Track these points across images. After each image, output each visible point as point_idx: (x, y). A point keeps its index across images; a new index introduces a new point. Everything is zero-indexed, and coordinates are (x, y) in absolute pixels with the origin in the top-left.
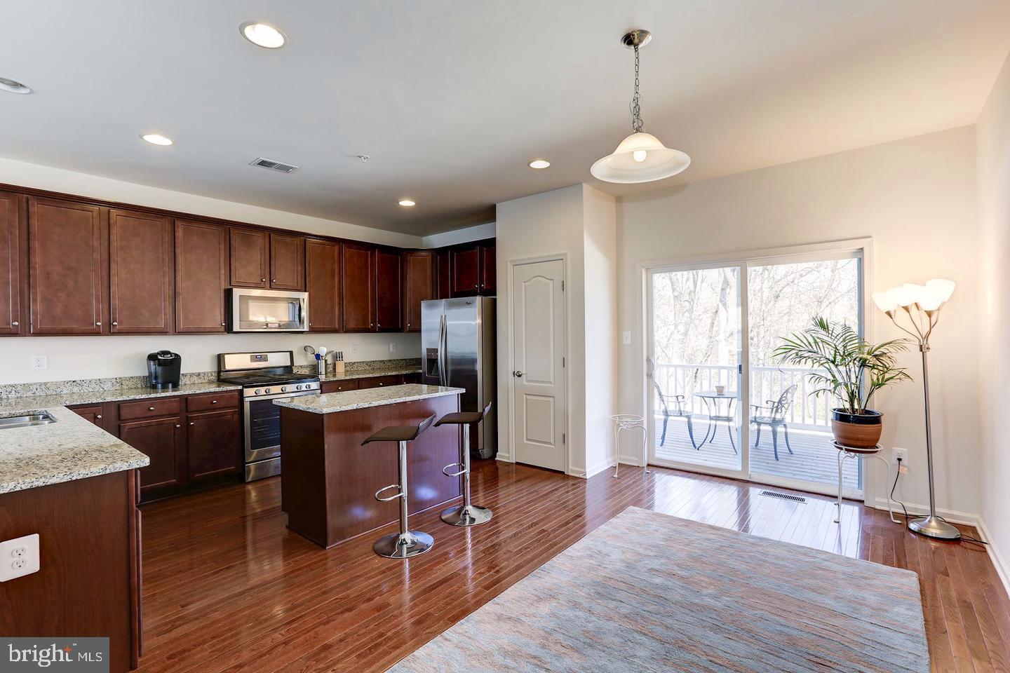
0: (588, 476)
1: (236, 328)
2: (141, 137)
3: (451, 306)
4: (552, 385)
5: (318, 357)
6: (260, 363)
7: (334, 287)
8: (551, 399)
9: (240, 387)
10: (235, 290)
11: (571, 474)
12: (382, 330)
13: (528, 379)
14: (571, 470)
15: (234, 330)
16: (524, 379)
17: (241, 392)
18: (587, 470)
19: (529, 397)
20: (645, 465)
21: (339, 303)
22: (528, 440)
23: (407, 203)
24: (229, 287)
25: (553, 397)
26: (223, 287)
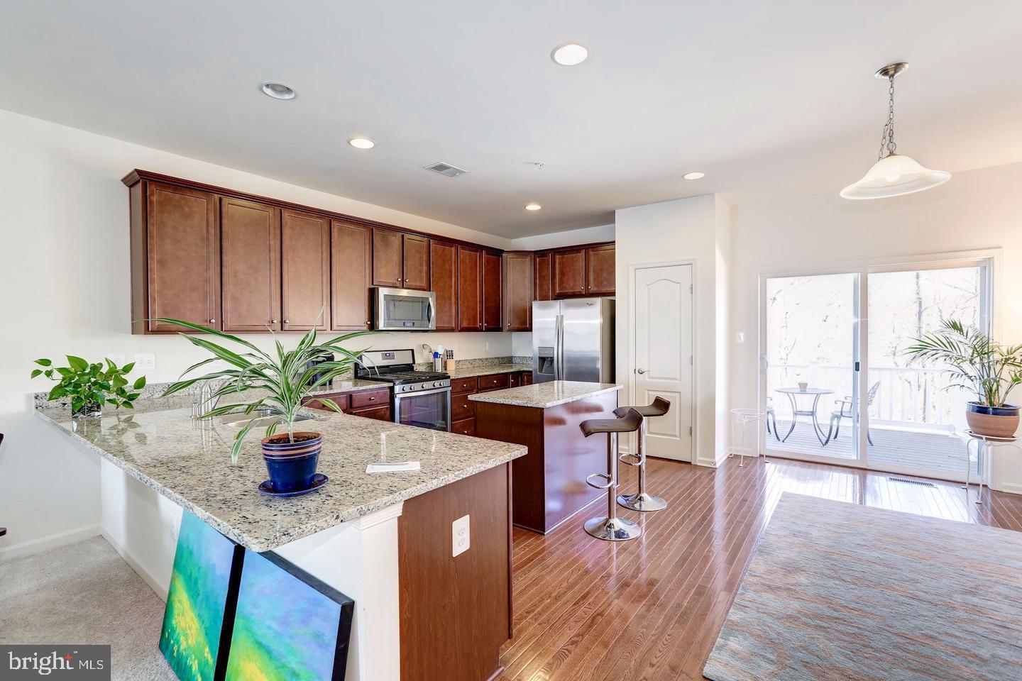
0: (718, 466)
1: (381, 326)
2: (349, 143)
3: (568, 306)
4: (678, 382)
5: (436, 355)
6: (389, 361)
7: (452, 287)
8: (677, 395)
9: (391, 384)
10: (381, 289)
11: (699, 464)
12: (488, 330)
13: (651, 376)
14: (699, 460)
15: (380, 329)
16: (647, 375)
17: (392, 389)
18: (716, 460)
19: (650, 393)
20: (758, 456)
21: (455, 303)
22: (649, 433)
23: (533, 207)
24: (373, 287)
25: (680, 392)
26: (368, 287)
